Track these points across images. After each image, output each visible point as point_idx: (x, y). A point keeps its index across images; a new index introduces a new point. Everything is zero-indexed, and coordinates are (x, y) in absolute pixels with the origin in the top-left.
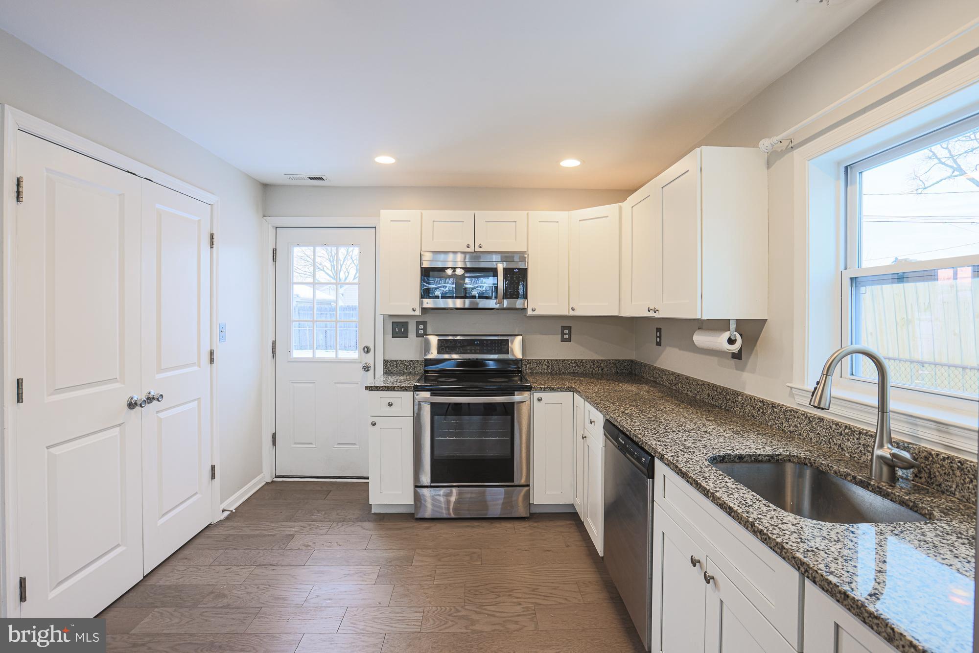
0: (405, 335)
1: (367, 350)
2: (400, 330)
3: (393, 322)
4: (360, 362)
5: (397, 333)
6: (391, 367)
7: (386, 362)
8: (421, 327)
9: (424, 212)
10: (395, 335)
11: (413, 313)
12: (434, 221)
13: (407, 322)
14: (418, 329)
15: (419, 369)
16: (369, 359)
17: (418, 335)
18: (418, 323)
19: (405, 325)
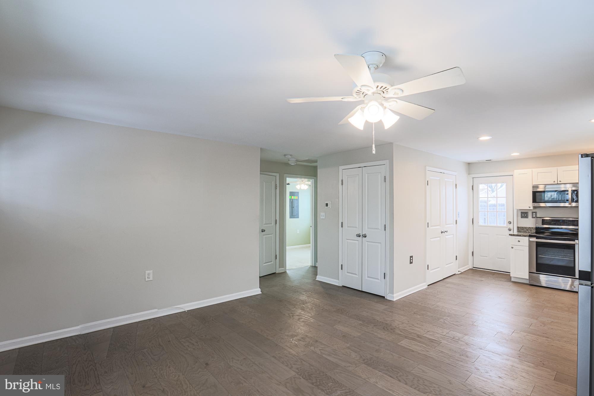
0: (526, 217)
1: (510, 223)
2: (524, 215)
3: (521, 212)
4: (507, 227)
5: (523, 216)
6: (520, 229)
7: (518, 228)
8: (534, 214)
9: (533, 169)
10: (522, 217)
11: (529, 209)
12: (538, 173)
13: (528, 212)
14: (533, 215)
15: (533, 231)
16: (511, 226)
17: (533, 217)
18: (533, 213)
19: (527, 213)
